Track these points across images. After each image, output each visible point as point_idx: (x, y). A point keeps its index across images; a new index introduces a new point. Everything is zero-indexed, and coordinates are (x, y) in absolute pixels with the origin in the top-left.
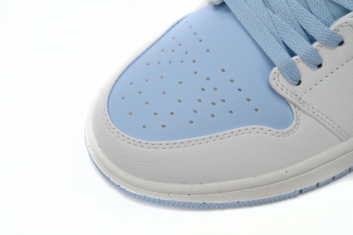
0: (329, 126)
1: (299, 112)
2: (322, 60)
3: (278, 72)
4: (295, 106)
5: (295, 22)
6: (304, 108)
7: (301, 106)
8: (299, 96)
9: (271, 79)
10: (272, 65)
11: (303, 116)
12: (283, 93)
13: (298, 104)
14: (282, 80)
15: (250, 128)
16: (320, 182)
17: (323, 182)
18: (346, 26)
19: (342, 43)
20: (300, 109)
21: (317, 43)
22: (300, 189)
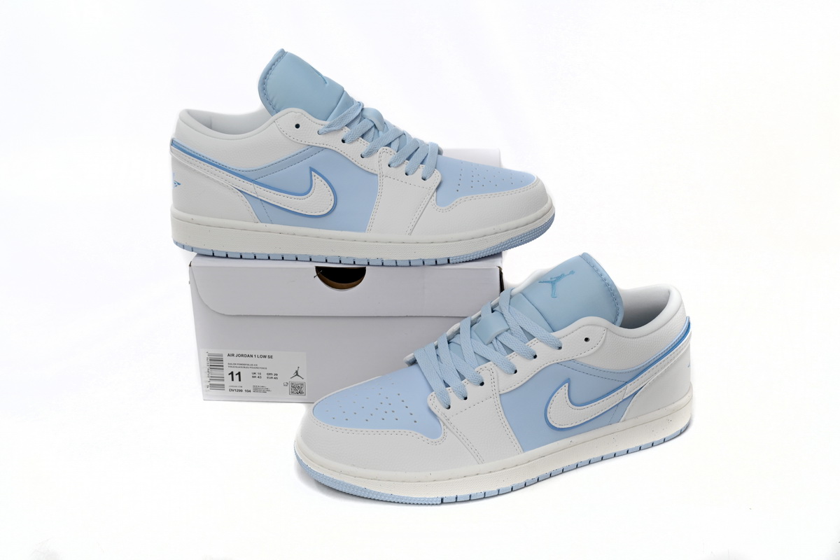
0: (468, 446)
1: (447, 430)
2: (467, 393)
3: (435, 395)
4: (444, 424)
5: (453, 368)
6: (449, 427)
7: (448, 425)
8: (448, 417)
9: (428, 399)
10: (431, 390)
11: (449, 434)
12: (436, 411)
13: (445, 422)
14: (437, 402)
15: (408, 431)
16: (459, 495)
17: (461, 496)
18: (485, 371)
19: (482, 384)
20: (447, 427)
21: (465, 380)
22: (441, 496)
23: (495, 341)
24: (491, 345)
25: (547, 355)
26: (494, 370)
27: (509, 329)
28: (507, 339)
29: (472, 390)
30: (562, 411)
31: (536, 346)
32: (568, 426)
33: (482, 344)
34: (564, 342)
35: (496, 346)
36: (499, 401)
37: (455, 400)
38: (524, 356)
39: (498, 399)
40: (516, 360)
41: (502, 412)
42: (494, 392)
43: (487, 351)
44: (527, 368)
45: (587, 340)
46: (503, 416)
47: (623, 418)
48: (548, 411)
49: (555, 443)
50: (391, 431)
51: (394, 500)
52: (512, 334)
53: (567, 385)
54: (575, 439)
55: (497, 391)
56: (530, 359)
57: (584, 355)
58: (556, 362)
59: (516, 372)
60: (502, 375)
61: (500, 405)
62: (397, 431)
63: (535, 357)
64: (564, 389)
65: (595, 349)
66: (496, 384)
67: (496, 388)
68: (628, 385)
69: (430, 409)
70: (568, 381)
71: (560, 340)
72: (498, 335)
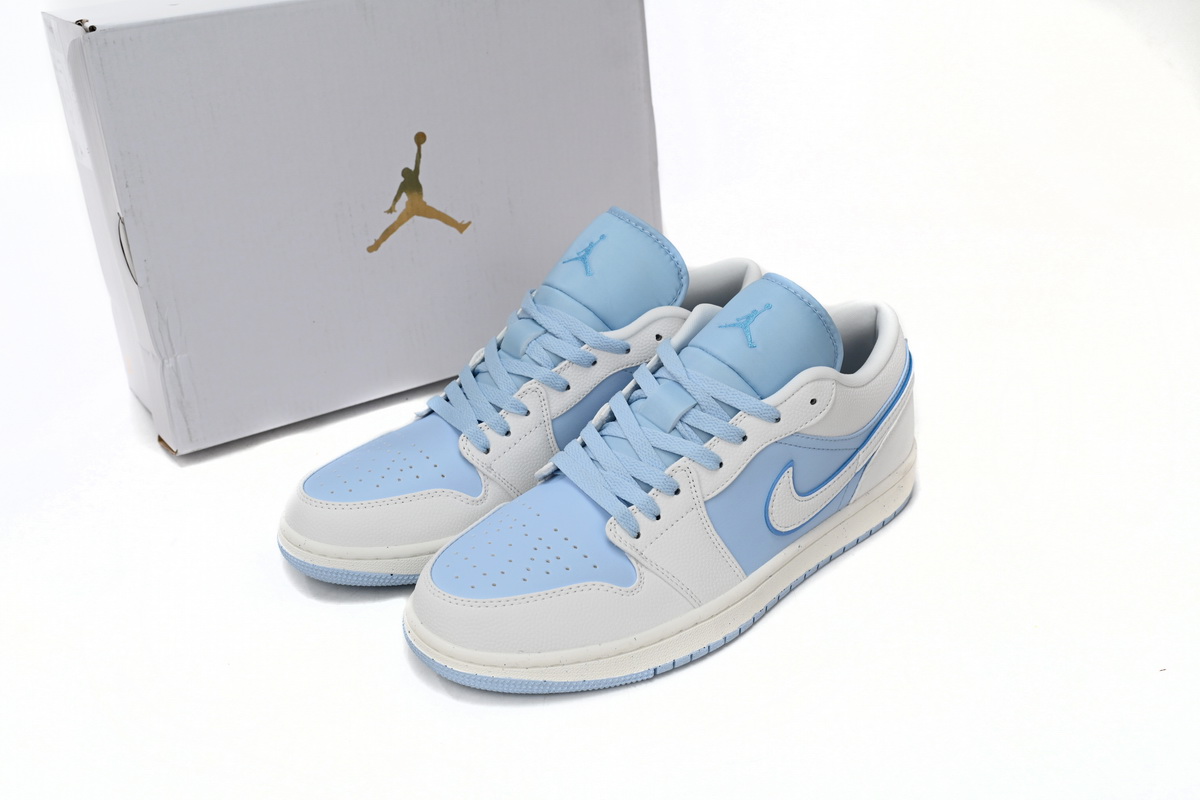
0: (676, 587)
1: (643, 569)
2: (659, 510)
3: (615, 522)
4: (637, 561)
5: (628, 475)
6: (645, 564)
7: (642, 561)
8: (640, 550)
9: (607, 530)
10: (607, 516)
11: (647, 574)
12: (621, 545)
13: (639, 558)
14: (619, 531)
15: (589, 583)
16: (676, 659)
17: (680, 660)
18: (679, 471)
19: (677, 492)
20: (642, 565)
21: (653, 491)
22: (652, 667)
23: (680, 426)
24: (675, 432)
25: (761, 434)
26: (691, 469)
27: (697, 404)
28: (697, 418)
29: (665, 503)
30: (787, 508)
31: (744, 422)
32: (795, 527)
33: (661, 433)
34: (783, 410)
35: (683, 432)
36: (705, 512)
37: (645, 523)
38: (729, 439)
39: (703, 508)
40: (717, 447)
41: (711, 527)
42: (696, 500)
43: (674, 443)
44: (735, 458)
45: (813, 402)
46: (714, 532)
47: (853, 499)
48: (770, 511)
49: (782, 554)
50: (566, 588)
51: (589, 688)
52: (702, 410)
53: (790, 469)
54: (803, 542)
55: (700, 498)
56: (740, 443)
57: (810, 424)
58: (773, 441)
59: (721, 465)
60: (704, 474)
61: (707, 517)
62: (574, 586)
63: (745, 438)
64: (788, 476)
65: (824, 413)
66: (697, 488)
67: (698, 493)
68: (861, 452)
69: (611, 544)
70: (791, 463)
71: (778, 408)
72: (683, 416)
